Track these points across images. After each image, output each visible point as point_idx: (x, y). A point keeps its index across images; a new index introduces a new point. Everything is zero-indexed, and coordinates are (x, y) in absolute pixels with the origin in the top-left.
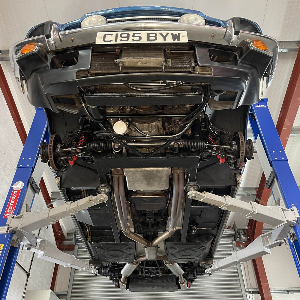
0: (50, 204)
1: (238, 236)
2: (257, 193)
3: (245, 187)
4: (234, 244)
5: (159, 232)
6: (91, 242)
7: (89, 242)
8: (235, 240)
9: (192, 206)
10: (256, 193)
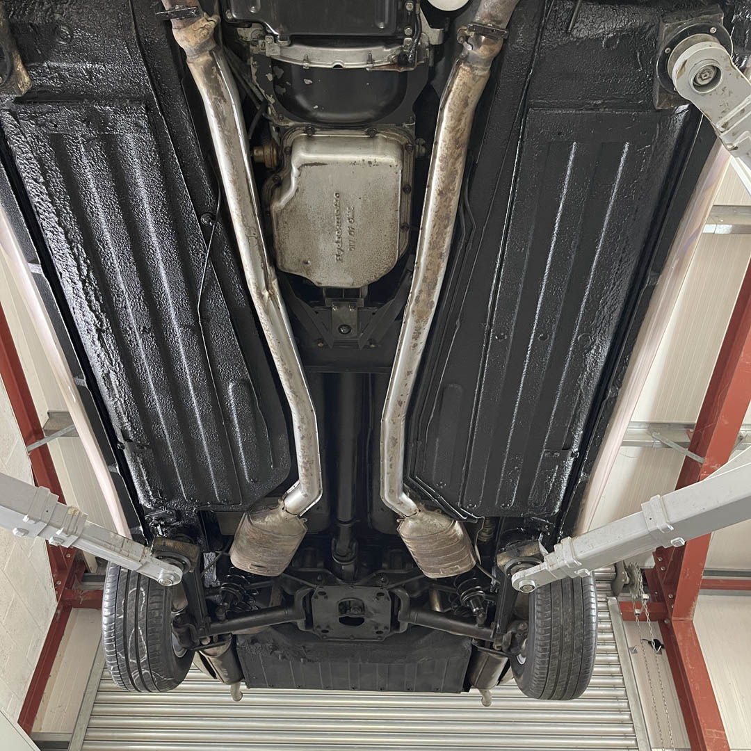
0: (37, 445)
1: (628, 579)
2: (692, 441)
3: (654, 421)
4: (613, 606)
8: (615, 595)
10: (689, 441)
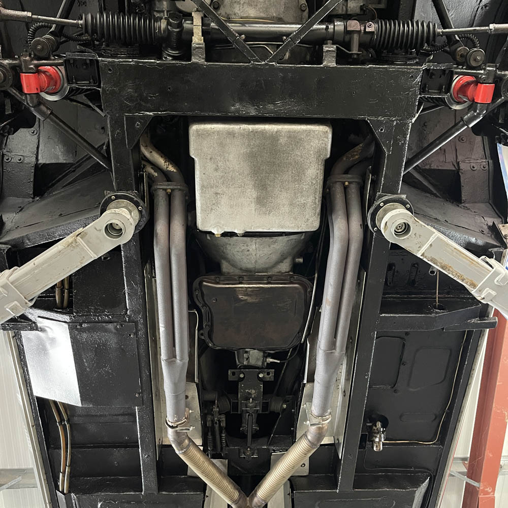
5: (274, 451)
6: (69, 492)
7: (62, 492)
9: (383, 315)
